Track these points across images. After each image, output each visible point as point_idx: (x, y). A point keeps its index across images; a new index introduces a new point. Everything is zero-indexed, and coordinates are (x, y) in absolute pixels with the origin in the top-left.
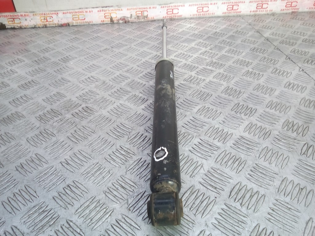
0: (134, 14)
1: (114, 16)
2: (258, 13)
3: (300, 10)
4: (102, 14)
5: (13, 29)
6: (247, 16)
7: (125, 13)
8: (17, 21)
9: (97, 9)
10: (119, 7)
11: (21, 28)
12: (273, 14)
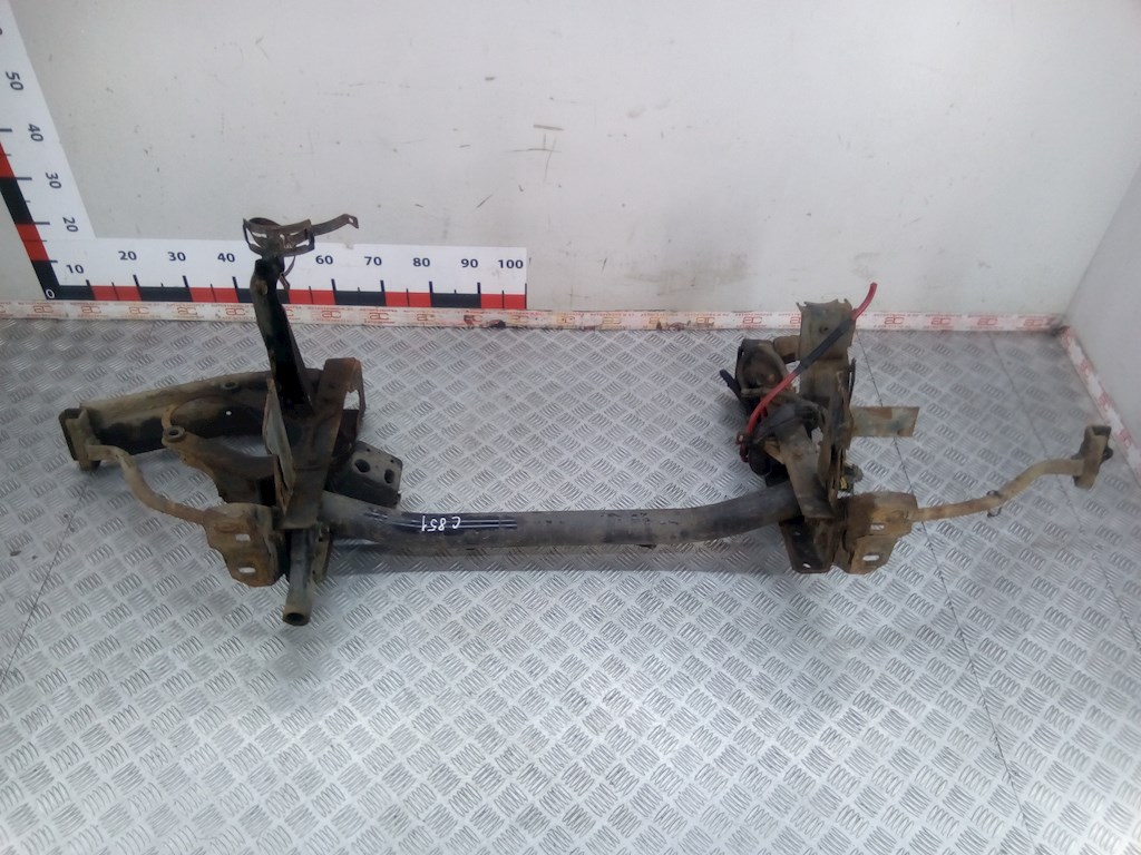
0: (694, 320)
1: (663, 321)
2: (887, 328)
3: (956, 329)
4: (647, 319)
5: (516, 328)
6: (868, 331)
7: (681, 318)
8: (522, 320)
9: (640, 313)
10: (674, 311)
11: (526, 328)
12: (912, 332)
